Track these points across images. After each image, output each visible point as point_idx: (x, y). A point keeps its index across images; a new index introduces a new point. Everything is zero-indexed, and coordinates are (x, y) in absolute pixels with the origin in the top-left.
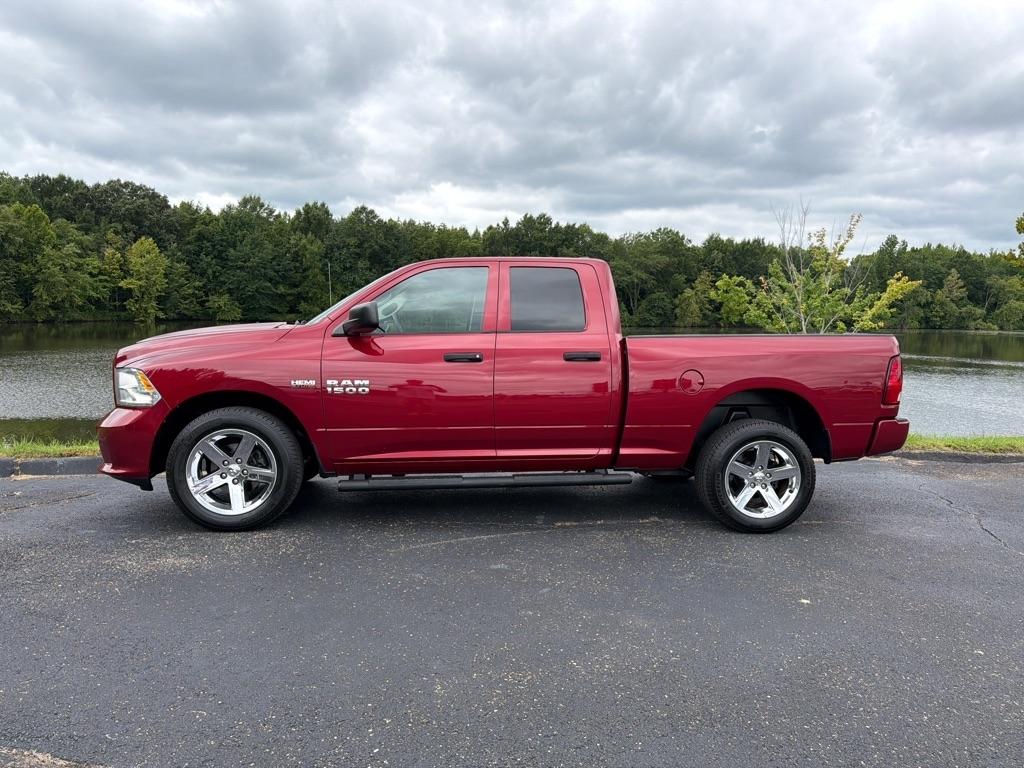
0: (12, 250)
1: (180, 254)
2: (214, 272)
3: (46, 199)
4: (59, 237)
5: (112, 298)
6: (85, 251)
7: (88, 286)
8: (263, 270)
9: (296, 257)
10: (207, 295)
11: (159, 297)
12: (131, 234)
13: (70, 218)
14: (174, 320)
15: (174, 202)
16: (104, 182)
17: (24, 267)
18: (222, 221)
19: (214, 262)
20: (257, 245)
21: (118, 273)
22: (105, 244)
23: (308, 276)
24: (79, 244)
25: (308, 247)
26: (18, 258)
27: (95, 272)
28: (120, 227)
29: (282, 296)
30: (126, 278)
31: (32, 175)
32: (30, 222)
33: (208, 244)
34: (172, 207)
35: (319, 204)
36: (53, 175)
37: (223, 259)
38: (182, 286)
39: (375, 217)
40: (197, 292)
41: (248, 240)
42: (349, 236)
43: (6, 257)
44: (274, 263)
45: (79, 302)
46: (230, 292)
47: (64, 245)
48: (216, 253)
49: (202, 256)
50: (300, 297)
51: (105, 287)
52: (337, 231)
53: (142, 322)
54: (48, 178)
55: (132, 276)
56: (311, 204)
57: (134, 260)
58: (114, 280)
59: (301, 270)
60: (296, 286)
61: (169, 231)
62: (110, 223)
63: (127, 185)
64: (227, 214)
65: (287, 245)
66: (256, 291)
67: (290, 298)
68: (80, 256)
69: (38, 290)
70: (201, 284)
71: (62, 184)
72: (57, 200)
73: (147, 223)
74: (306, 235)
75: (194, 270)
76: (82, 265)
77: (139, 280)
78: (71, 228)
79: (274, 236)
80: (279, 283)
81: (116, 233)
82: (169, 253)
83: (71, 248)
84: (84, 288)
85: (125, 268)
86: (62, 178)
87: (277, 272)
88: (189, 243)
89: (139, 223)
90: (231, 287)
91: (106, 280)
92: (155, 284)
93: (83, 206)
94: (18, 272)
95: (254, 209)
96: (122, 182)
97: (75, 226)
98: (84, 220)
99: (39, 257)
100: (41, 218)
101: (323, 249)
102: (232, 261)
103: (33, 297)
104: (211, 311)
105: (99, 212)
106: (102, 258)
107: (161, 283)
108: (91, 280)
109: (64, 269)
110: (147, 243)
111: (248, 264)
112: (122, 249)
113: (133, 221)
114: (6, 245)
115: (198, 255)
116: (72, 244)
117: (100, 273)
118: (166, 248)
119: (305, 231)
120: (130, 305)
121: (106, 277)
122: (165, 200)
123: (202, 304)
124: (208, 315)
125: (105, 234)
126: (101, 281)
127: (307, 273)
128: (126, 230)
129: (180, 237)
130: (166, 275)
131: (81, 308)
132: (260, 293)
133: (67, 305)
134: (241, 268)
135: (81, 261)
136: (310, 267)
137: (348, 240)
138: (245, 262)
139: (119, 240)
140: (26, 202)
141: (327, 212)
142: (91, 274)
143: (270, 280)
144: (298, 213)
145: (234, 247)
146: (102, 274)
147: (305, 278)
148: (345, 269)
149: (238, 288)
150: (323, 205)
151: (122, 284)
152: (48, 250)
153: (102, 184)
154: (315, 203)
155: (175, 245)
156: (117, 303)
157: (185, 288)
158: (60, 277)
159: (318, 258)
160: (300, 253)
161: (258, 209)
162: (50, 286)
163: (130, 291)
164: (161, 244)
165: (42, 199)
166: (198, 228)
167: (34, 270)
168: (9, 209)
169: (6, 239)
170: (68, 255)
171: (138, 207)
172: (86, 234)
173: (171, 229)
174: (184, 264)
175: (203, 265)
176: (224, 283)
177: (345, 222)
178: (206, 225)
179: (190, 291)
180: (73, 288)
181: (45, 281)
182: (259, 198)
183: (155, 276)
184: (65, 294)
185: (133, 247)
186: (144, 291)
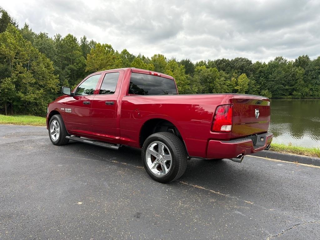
0: (209, 80)
1: (253, 78)
2: (264, 83)
3: (219, 66)
4: (220, 76)
5: (233, 92)
6: (226, 79)
7: (226, 89)
8: (280, 81)
9: (294, 75)
10: (261, 90)
11: (246, 92)
12: (240, 73)
13: (224, 70)
15: (254, 62)
16: (234, 59)
17: (211, 85)
18: (268, 66)
19: (264, 79)
20: (279, 73)
21: (235, 85)
22: (232, 77)
23: (297, 82)
24: (225, 77)
25: (298, 72)
27: (229, 85)
28: (237, 71)
29: (287, 90)
30: (237, 86)
32: (213, 73)
33: (263, 74)
34: (253, 63)
35: (305, 56)
36: (221, 59)
37: (267, 78)
38: (253, 88)
40: (258, 89)
41: (276, 71)
42: (316, 66)
44: (285, 78)
46: (269, 89)
47: (221, 78)
48: (265, 77)
49: (261, 78)
50: (294, 90)
51: (231, 89)
52: (311, 64)
56: (301, 56)
57: (240, 81)
58: (233, 87)
59: (295, 80)
60: (293, 86)
61: (251, 71)
62: (234, 70)
63: (240, 58)
64: (270, 63)
65: (291, 72)
66: (277, 88)
67: (290, 90)
68: (225, 81)
70: (259, 87)
71: (223, 61)
72: (221, 66)
73: (245, 69)
74: (298, 67)
75: (258, 82)
76: (225, 83)
77: (240, 86)
78: (224, 73)
79: (286, 69)
80: (286, 85)
81: (236, 73)
82: (250, 78)
83: (223, 79)
85: (237, 83)
86: (223, 59)
87: (286, 81)
88: (257, 74)
89: (242, 70)
90: (269, 87)
91: (231, 87)
92: (245, 87)
93: (228, 66)
95: (280, 61)
97: (224, 72)
98: (227, 70)
99: (215, 82)
100: (216, 71)
101: (304, 71)
102: (270, 79)
105: (232, 68)
106: (231, 81)
107: (247, 87)
109: (220, 84)
110: (244, 75)
111: (275, 79)
112: (237, 78)
115: (259, 78)
116: (223, 77)
117: (230, 85)
119: (298, 66)
121: (231, 86)
122: (251, 62)
123: (259, 93)
125: (232, 74)
126: (230, 87)
127: (297, 81)
128: (238, 72)
129: (254, 73)
130: (248, 85)
132: (279, 89)
134: (273, 81)
136: (299, 79)
137: (315, 68)
138: (274, 79)
139: (236, 75)
140: (213, 67)
141: (308, 58)
142: (227, 86)
143: (283, 84)
144: (296, 60)
145: (271, 74)
146: (231, 85)
147: (296, 83)
148: (313, 78)
149: (271, 88)
151: (235, 88)
152: (217, 80)
154: (303, 56)
155: (252, 75)
159: (302, 75)
160: (295, 74)
161: (281, 60)
162: (217, 90)
163: (238, 90)
164: (248, 75)
166: (260, 69)
167: (213, 85)
168: (209, 70)
169: (207, 78)
170: (222, 81)
171: (243, 65)
172: (228, 74)
173: (251, 70)
174: (254, 81)
175: (260, 81)
176: (267, 86)
177: (315, 61)
178: (263, 68)
179: (256, 89)
180: (222, 90)
181: (216, 88)
182: (282, 57)
183: (245, 85)
184: (220, 91)
185: (240, 76)
186: (242, 90)
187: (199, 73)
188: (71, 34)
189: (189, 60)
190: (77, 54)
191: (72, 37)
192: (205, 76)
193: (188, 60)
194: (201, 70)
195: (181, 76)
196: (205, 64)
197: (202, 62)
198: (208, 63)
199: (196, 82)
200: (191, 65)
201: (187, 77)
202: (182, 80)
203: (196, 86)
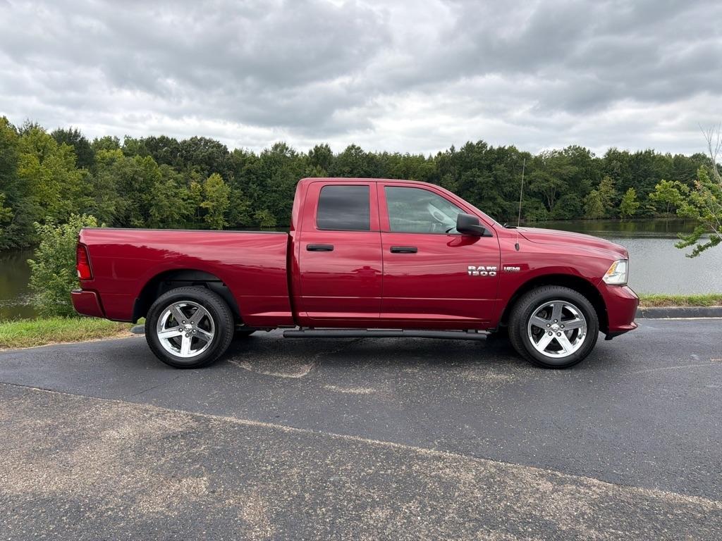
0: (137, 186)
1: (236, 183)
2: (258, 195)
3: (155, 152)
4: (164, 176)
5: (196, 214)
6: (179, 184)
7: (182, 207)
10: (254, 211)
11: (224, 213)
12: (206, 172)
13: (170, 164)
14: (234, 227)
15: (231, 149)
16: (188, 138)
17: (144, 196)
18: (262, 160)
19: (258, 188)
20: (284, 175)
21: (199, 198)
22: (191, 180)
24: (176, 180)
26: (141, 191)
27: (186, 197)
28: (199, 168)
30: (204, 201)
31: (145, 137)
32: (147, 168)
33: (254, 177)
34: (230, 152)
35: (324, 146)
36: (158, 136)
37: (263, 186)
38: (238, 205)
39: (361, 151)
40: (248, 208)
41: (279, 172)
42: (345, 165)
43: (133, 190)
45: (177, 217)
46: (268, 207)
47: (167, 181)
48: (259, 182)
49: (251, 184)
51: (191, 207)
52: (337, 163)
54: (155, 138)
55: (208, 199)
56: (319, 146)
57: (209, 189)
58: (197, 203)
61: (229, 169)
62: (193, 165)
63: (201, 139)
64: (264, 155)
65: (304, 175)
68: (176, 188)
69: (153, 211)
70: (250, 203)
71: (164, 141)
72: (161, 152)
73: (215, 164)
74: (316, 167)
75: (246, 194)
76: (178, 193)
77: (212, 202)
78: (171, 170)
79: (295, 169)
81: (197, 172)
82: (230, 183)
83: (171, 183)
84: (179, 209)
85: (203, 195)
86: (163, 138)
88: (242, 176)
89: (211, 165)
90: (269, 204)
91: (192, 203)
92: (222, 204)
93: (176, 155)
94: (141, 200)
95: (282, 151)
96: (199, 138)
97: (173, 168)
99: (152, 190)
100: (152, 165)
102: (269, 187)
103: (150, 216)
104: (257, 221)
105: (186, 159)
106: (189, 188)
107: (226, 203)
108: (183, 203)
109: (168, 197)
110: (216, 177)
111: (279, 188)
112: (201, 182)
113: (206, 164)
114: (134, 182)
115: (248, 184)
116: (171, 180)
117: (188, 199)
118: (227, 180)
119: (315, 164)
120: (207, 218)
121: (192, 201)
122: (225, 148)
123: (251, 216)
124: (255, 223)
125: (190, 173)
126: (189, 203)
128: (203, 170)
129: (236, 173)
130: (229, 198)
133: (170, 220)
134: (275, 191)
135: (177, 191)
137: (344, 169)
138: (277, 187)
139: (199, 176)
140: (143, 155)
141: (329, 150)
142: (184, 200)
144: (311, 152)
145: (270, 178)
146: (190, 199)
149: (273, 205)
150: (327, 146)
151: (202, 205)
152: (157, 184)
153: (187, 140)
154: (322, 145)
155: (233, 178)
156: (199, 218)
157: (241, 206)
158: (166, 202)
161: (285, 151)
162: (159, 208)
163: (207, 209)
164: (224, 177)
165: (152, 152)
166: (247, 166)
167: (150, 198)
168: (133, 160)
169: (133, 179)
170: (169, 188)
171: (210, 154)
172: (179, 173)
173: (230, 167)
174: (239, 190)
175: (252, 191)
176: (265, 202)
177: (341, 156)
178: (252, 164)
179: (244, 208)
180: (173, 208)
181: (157, 205)
182: (285, 144)
183: (222, 199)
184: (168, 213)
185: (208, 180)
186: (216, 209)
187: (110, 168)
189: (76, 132)
192: (125, 173)
193: (73, 132)
194: (113, 160)
195: (68, 171)
196: (117, 145)
197: (109, 139)
198: (126, 143)
199: (108, 188)
200: (83, 143)
201: (84, 175)
202: (72, 183)
203: (109, 199)
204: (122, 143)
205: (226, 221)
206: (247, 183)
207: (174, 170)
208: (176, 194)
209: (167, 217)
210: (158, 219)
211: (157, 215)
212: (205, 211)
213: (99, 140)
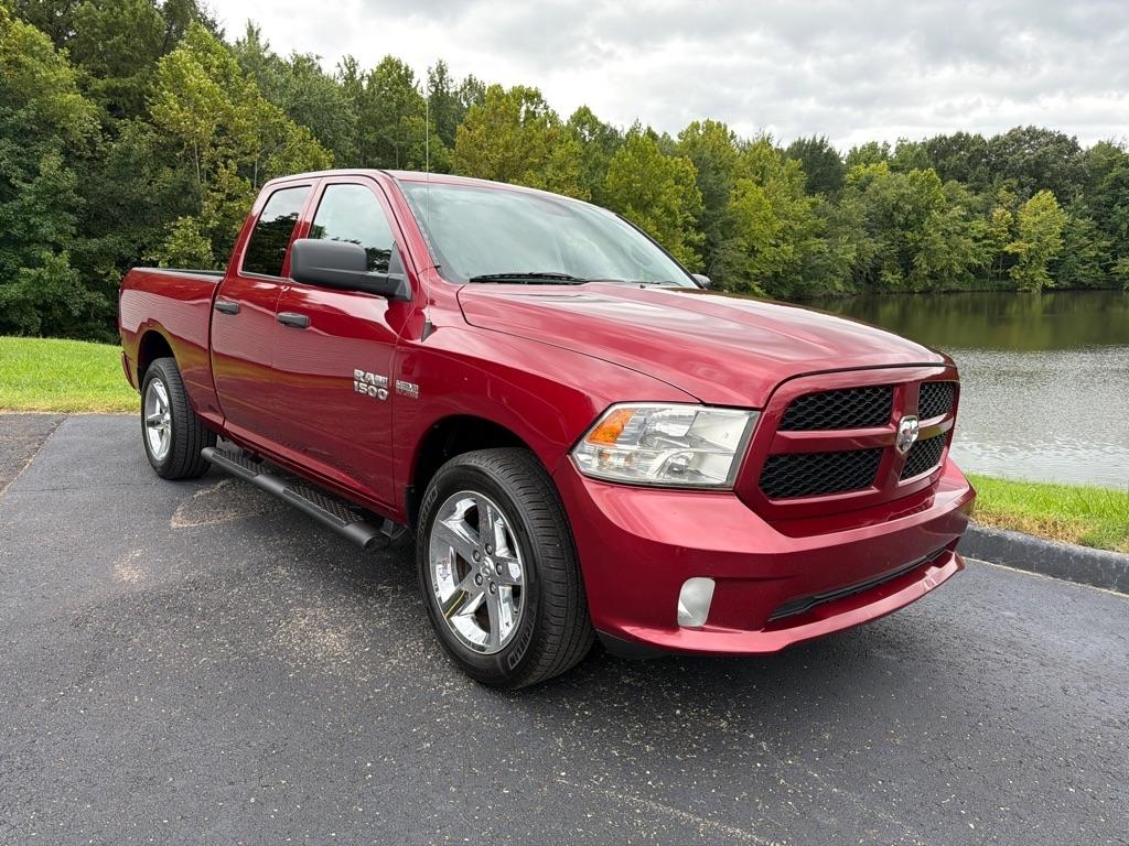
0: (901, 219)
1: (1086, 207)
3: (941, 162)
4: (949, 200)
5: (995, 266)
6: (973, 212)
7: (970, 252)
10: (1115, 258)
11: (1050, 262)
12: (1027, 190)
13: (963, 179)
14: (1066, 289)
16: (1003, 131)
17: (909, 235)
21: (1005, 235)
22: (996, 205)
24: (968, 206)
27: (980, 236)
28: (1015, 183)
30: (1013, 241)
31: (930, 137)
32: (923, 188)
34: (1084, 148)
36: (950, 133)
38: (1081, 248)
40: (1101, 254)
43: (893, 226)
45: (958, 270)
47: (950, 209)
49: (1117, 207)
51: (988, 253)
53: (1026, 291)
54: (945, 138)
55: (1021, 238)
57: (1026, 218)
58: (999, 244)
61: (1075, 181)
62: (1004, 179)
63: (1028, 131)
68: (966, 219)
69: (920, 259)
70: (1108, 244)
71: (961, 141)
72: (953, 160)
73: (1048, 174)
75: (1103, 226)
76: (967, 229)
77: (1029, 243)
78: (962, 191)
81: (1009, 190)
82: (1072, 208)
83: (957, 211)
84: (965, 255)
85: (1014, 229)
86: (959, 135)
88: (1100, 193)
89: (1039, 177)
91: (991, 245)
92: (1047, 246)
93: (977, 164)
94: (904, 240)
96: (1024, 129)
97: (964, 186)
98: (976, 180)
99: (926, 223)
100: (933, 183)
103: (914, 267)
104: (1117, 278)
105: (994, 168)
106: (989, 220)
107: (1055, 245)
108: (973, 245)
109: (947, 234)
110: (1046, 197)
112: (1014, 209)
113: (1031, 174)
114: (895, 213)
115: (1111, 207)
116: (958, 207)
117: (984, 238)
118: (1068, 202)
120: (1015, 273)
121: (991, 241)
122: (1074, 142)
123: (1106, 269)
124: (1113, 283)
125: (997, 193)
126: (985, 246)
128: (1021, 185)
129: (1089, 187)
131: (960, 277)
133: (946, 275)
135: (966, 225)
139: (1012, 198)
140: (922, 167)
142: (976, 240)
146: (989, 238)
151: (1009, 248)
152: (935, 213)
153: (1002, 134)
155: (1081, 197)
156: (1000, 271)
157: (1086, 249)
158: (942, 244)
162: (931, 254)
163: (1017, 255)
164: (1063, 198)
165: (936, 161)
166: (1116, 172)
167: (918, 238)
168: (902, 177)
169: (896, 208)
170: (954, 219)
171: (1039, 157)
172: (976, 194)
173: (1077, 176)
174: (1088, 220)
175: (1115, 219)
179: (1093, 254)
180: (954, 255)
181: (927, 249)
183: (1049, 237)
184: (945, 261)
185: (1028, 203)
186: (1033, 256)
187: (865, 192)
188: (395, 56)
189: (822, 141)
190: (417, 128)
191: (399, 67)
192: (885, 199)
193: (818, 141)
194: (870, 179)
195: (792, 200)
196: (885, 155)
197: (873, 147)
198: (898, 150)
199: (849, 223)
200: (832, 157)
202: (797, 219)
203: (849, 241)
204: (892, 152)
205: (1052, 277)
206: (1110, 205)
207: (967, 190)
208: (964, 230)
209: (942, 270)
210: (926, 273)
211: (924, 266)
212: (1013, 259)
213: (859, 149)
